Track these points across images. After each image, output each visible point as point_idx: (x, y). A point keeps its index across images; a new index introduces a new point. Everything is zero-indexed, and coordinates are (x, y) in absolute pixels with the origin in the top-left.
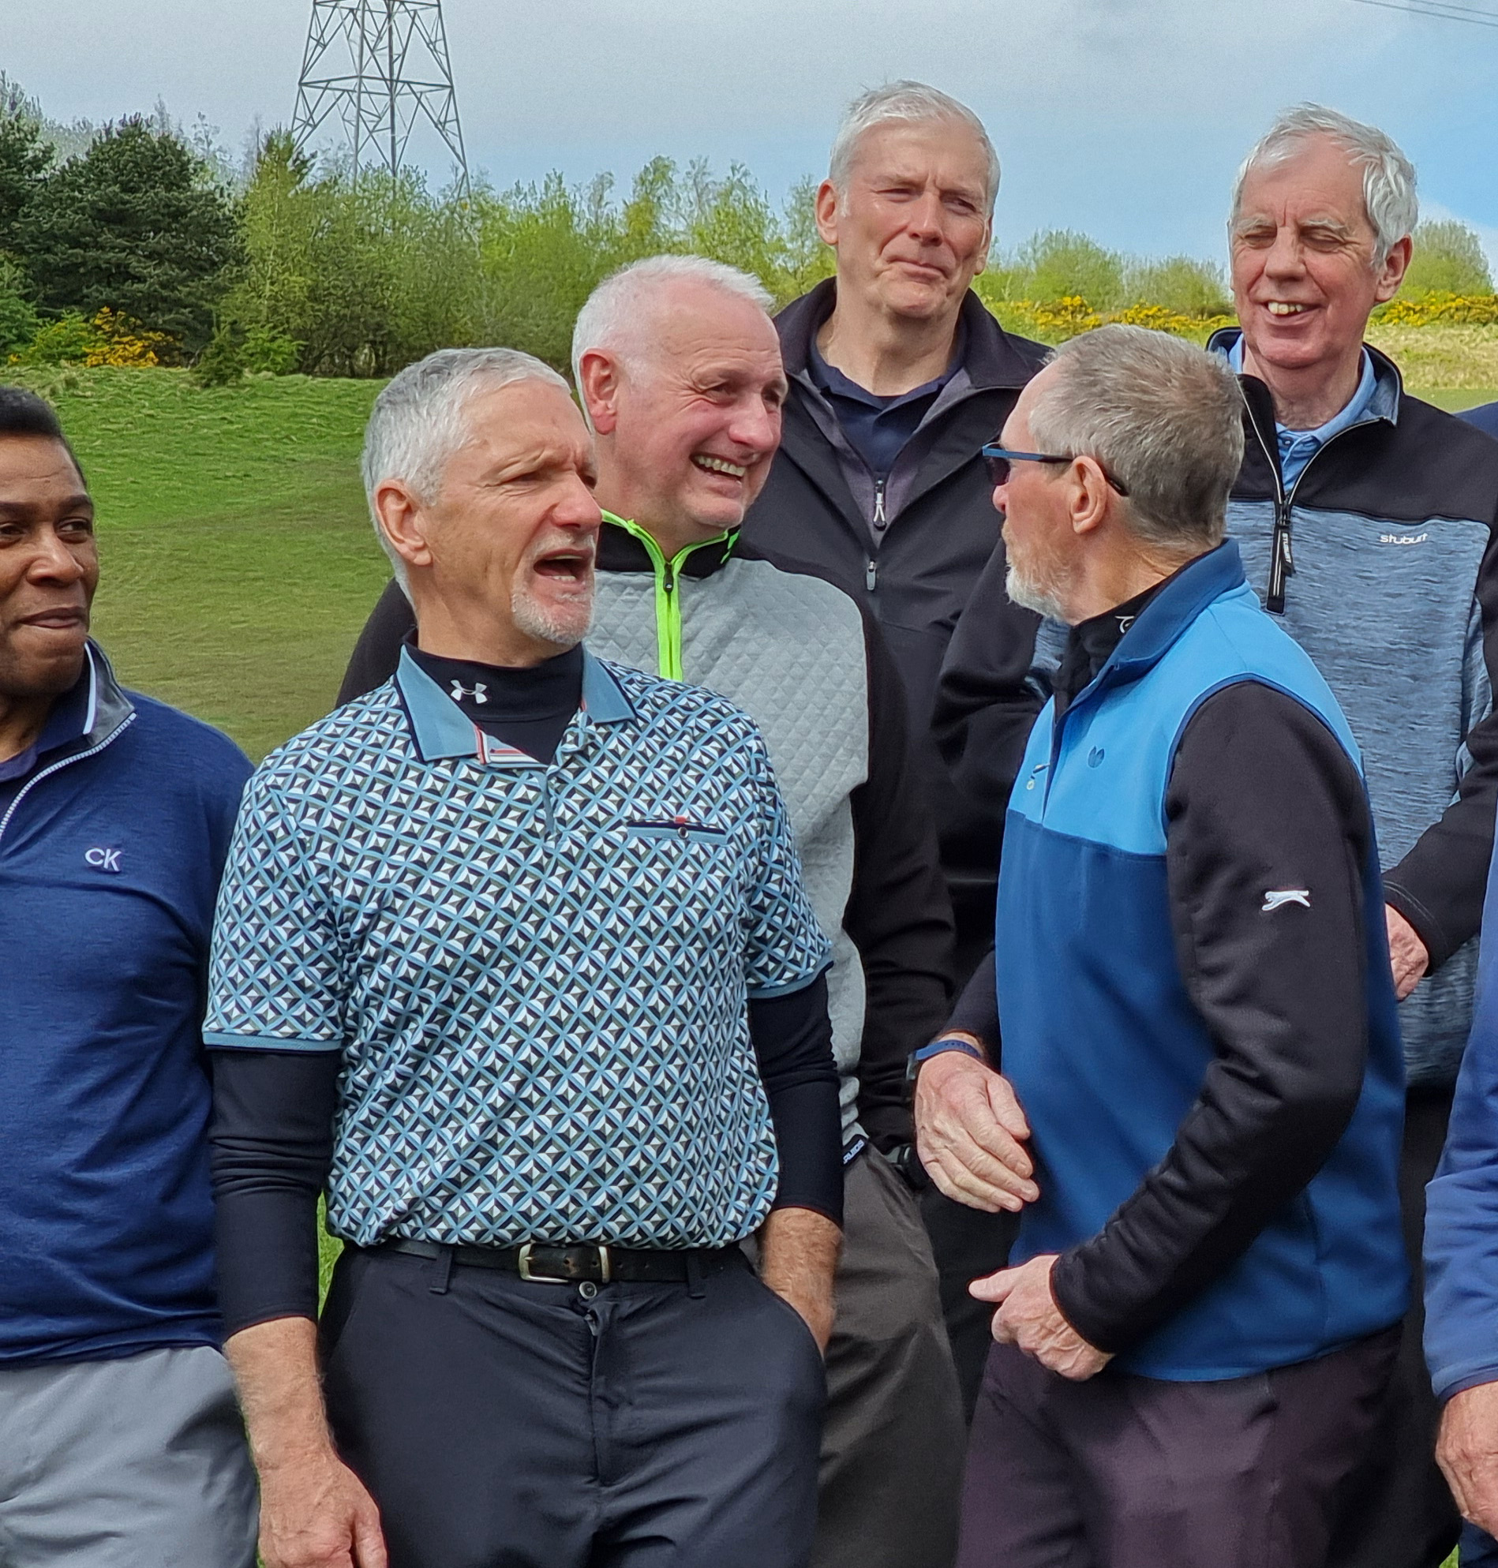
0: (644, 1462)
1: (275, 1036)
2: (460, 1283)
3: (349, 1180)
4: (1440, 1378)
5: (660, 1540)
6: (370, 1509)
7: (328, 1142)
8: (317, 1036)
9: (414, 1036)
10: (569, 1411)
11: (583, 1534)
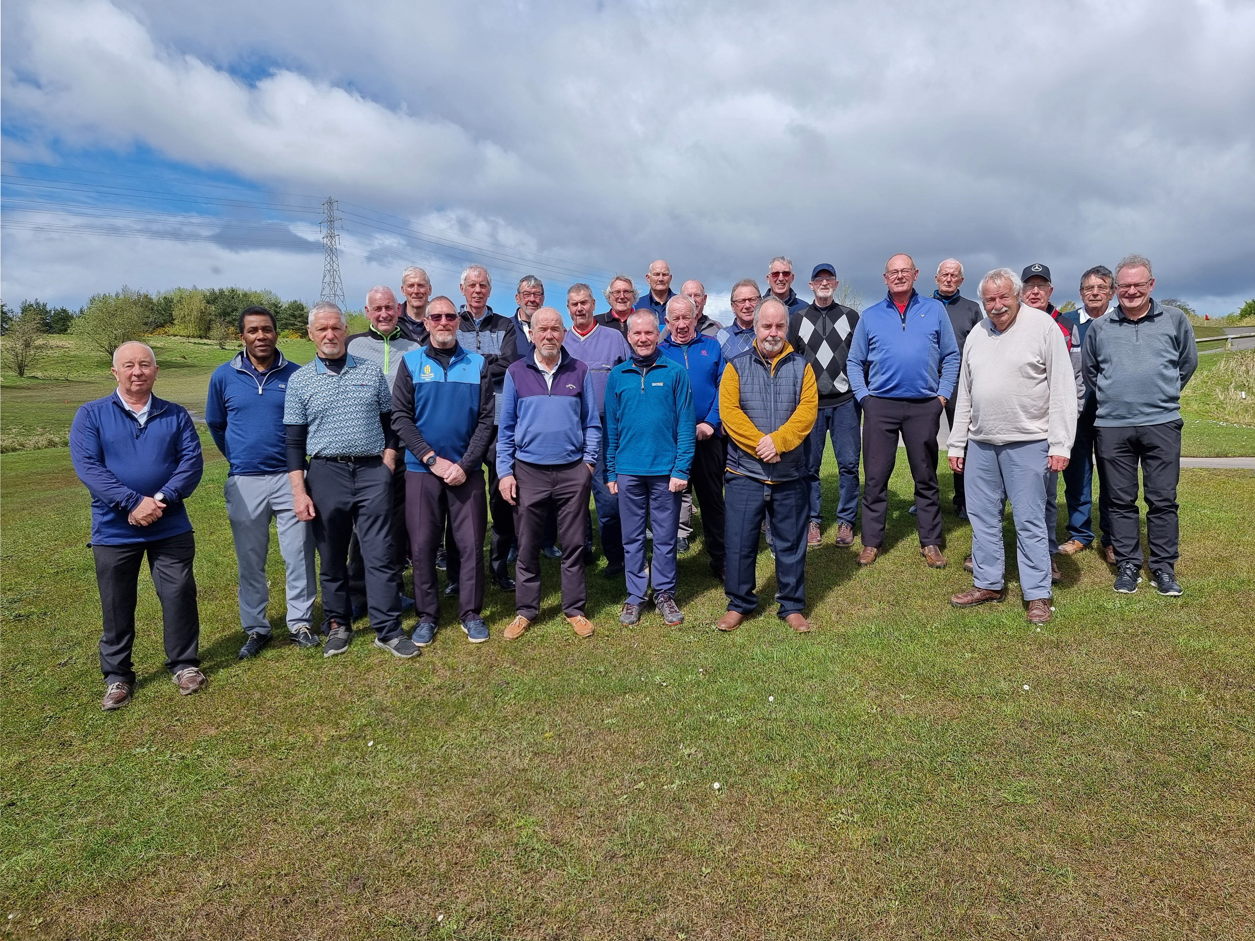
0: (360, 492)
1: (293, 422)
2: (328, 462)
3: (309, 447)
4: (499, 476)
5: (363, 506)
6: (311, 503)
7: (306, 440)
8: (300, 422)
9: (317, 422)
10: (348, 484)
11: (350, 505)
